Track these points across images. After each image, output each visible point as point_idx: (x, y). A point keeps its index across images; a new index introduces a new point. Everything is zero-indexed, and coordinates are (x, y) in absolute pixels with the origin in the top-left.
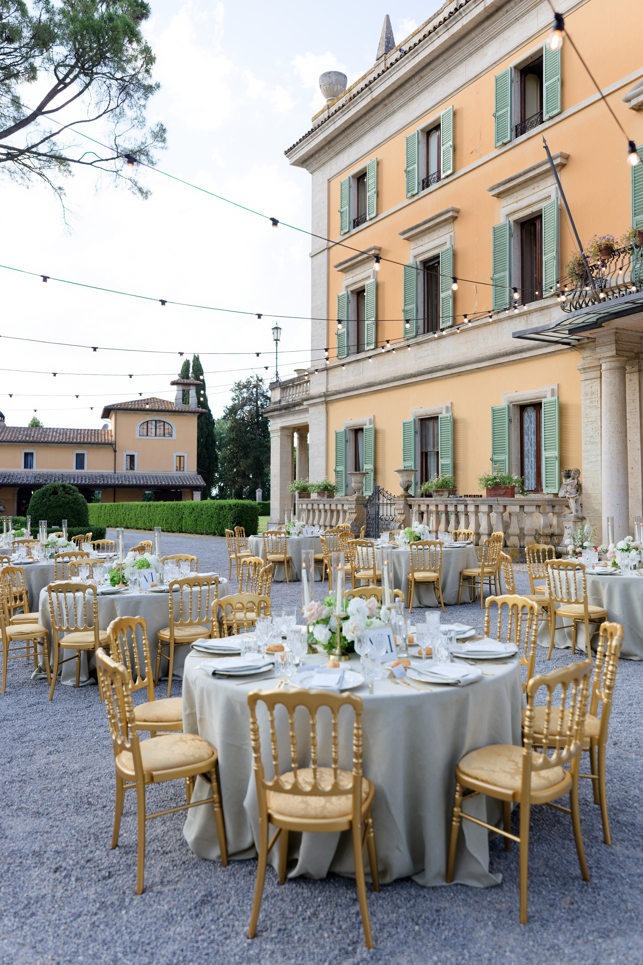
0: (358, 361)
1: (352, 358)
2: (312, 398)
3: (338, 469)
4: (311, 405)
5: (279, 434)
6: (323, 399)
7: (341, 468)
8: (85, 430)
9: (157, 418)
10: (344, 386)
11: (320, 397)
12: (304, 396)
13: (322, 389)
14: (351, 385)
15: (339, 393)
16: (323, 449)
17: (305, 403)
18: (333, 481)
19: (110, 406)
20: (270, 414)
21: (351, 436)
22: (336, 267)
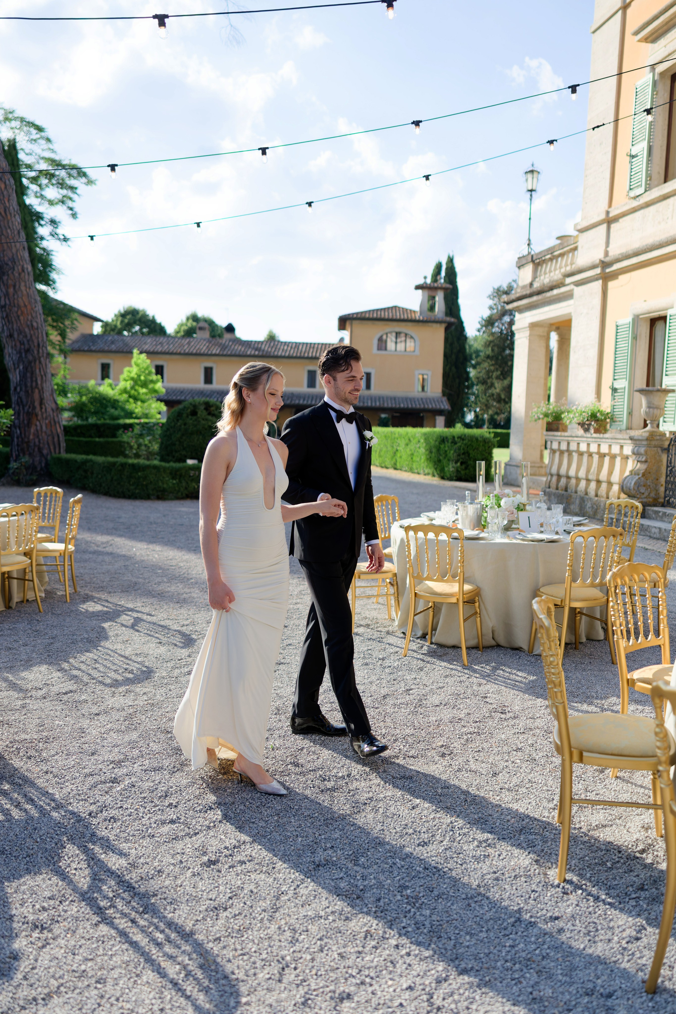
0: (665, 197)
1: (655, 193)
2: (580, 271)
3: (616, 385)
4: (578, 284)
5: (527, 333)
6: (598, 271)
7: (622, 384)
8: (319, 344)
9: (398, 330)
10: (636, 245)
11: (593, 267)
12: (568, 269)
13: (597, 255)
14: (650, 241)
15: (628, 257)
16: (594, 353)
17: (568, 280)
18: (606, 405)
19: (345, 315)
20: (515, 304)
21: (645, 330)
22: (636, 33)
